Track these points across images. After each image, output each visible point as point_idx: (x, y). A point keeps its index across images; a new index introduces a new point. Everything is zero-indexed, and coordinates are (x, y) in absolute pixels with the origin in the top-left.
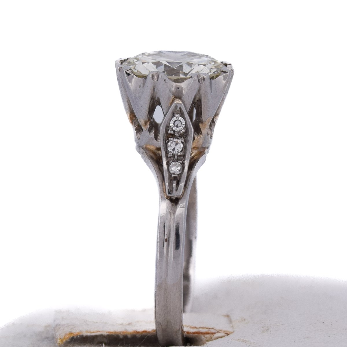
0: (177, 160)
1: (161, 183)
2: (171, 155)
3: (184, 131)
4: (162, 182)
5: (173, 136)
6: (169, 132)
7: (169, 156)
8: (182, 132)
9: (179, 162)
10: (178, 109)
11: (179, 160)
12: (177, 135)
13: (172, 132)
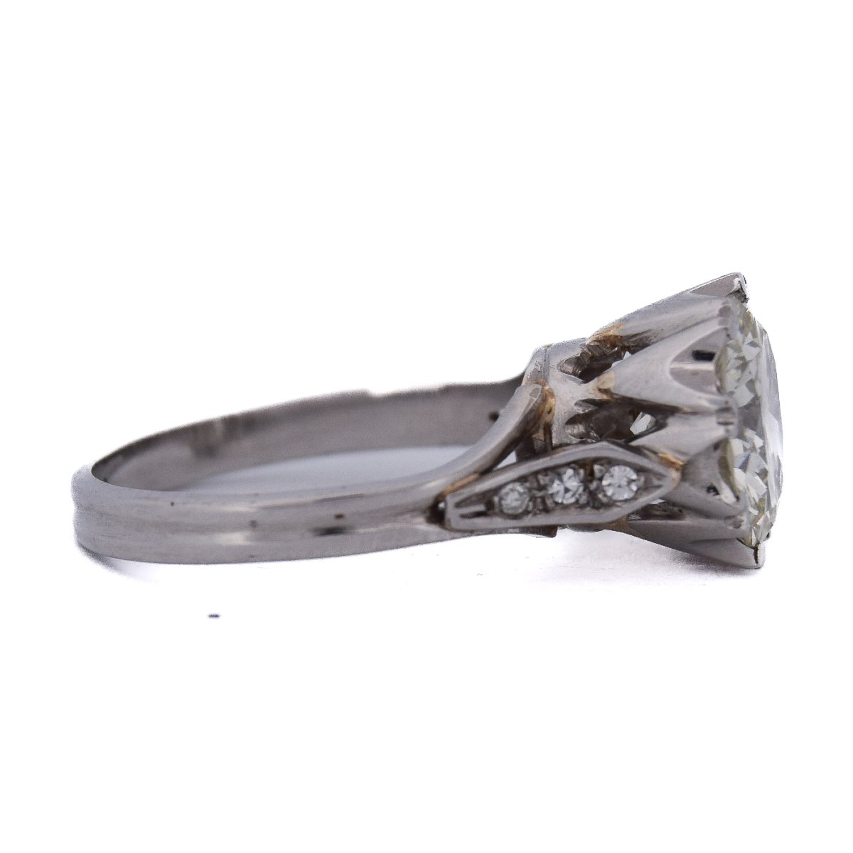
0: (533, 499)
1: (472, 469)
2: (542, 482)
3: (605, 500)
4: (475, 472)
5: (590, 476)
6: (597, 467)
7: (540, 477)
8: (600, 496)
9: (531, 504)
10: (656, 482)
11: (535, 503)
12: (594, 485)
13: (597, 474)
